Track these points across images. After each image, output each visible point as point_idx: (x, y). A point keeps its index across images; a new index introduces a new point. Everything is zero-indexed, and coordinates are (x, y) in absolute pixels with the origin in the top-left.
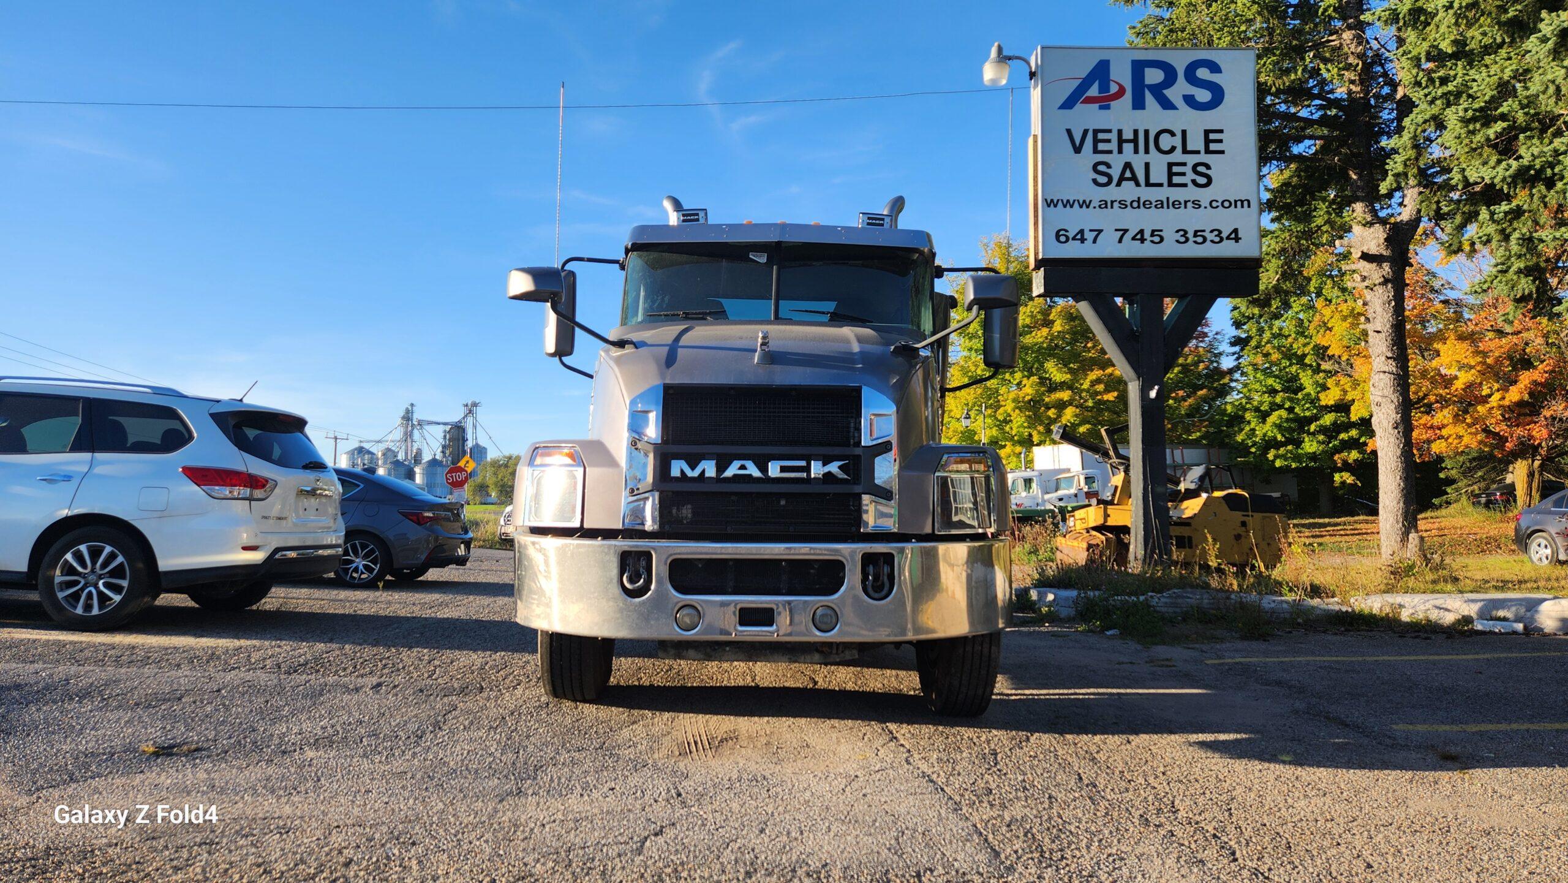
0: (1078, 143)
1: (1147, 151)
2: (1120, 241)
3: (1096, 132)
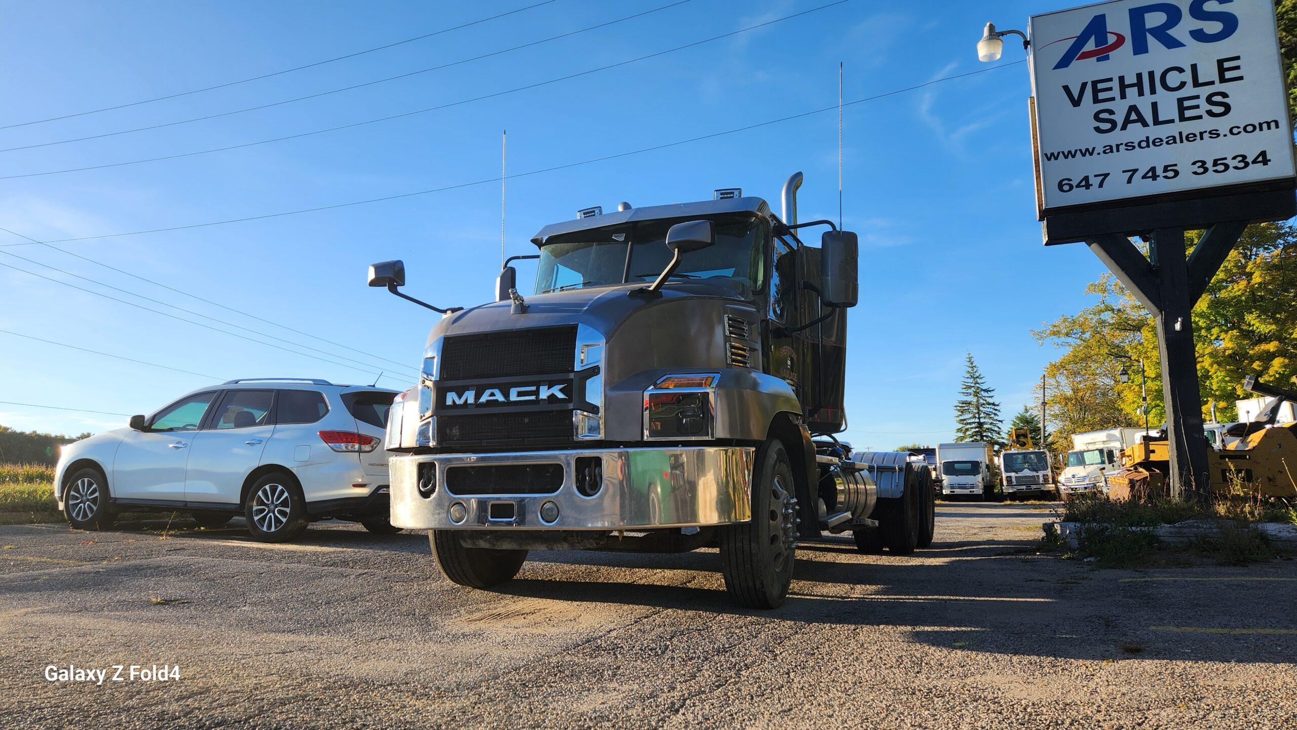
0: (1076, 95)
1: (1153, 91)
2: (1129, 181)
3: (1095, 83)
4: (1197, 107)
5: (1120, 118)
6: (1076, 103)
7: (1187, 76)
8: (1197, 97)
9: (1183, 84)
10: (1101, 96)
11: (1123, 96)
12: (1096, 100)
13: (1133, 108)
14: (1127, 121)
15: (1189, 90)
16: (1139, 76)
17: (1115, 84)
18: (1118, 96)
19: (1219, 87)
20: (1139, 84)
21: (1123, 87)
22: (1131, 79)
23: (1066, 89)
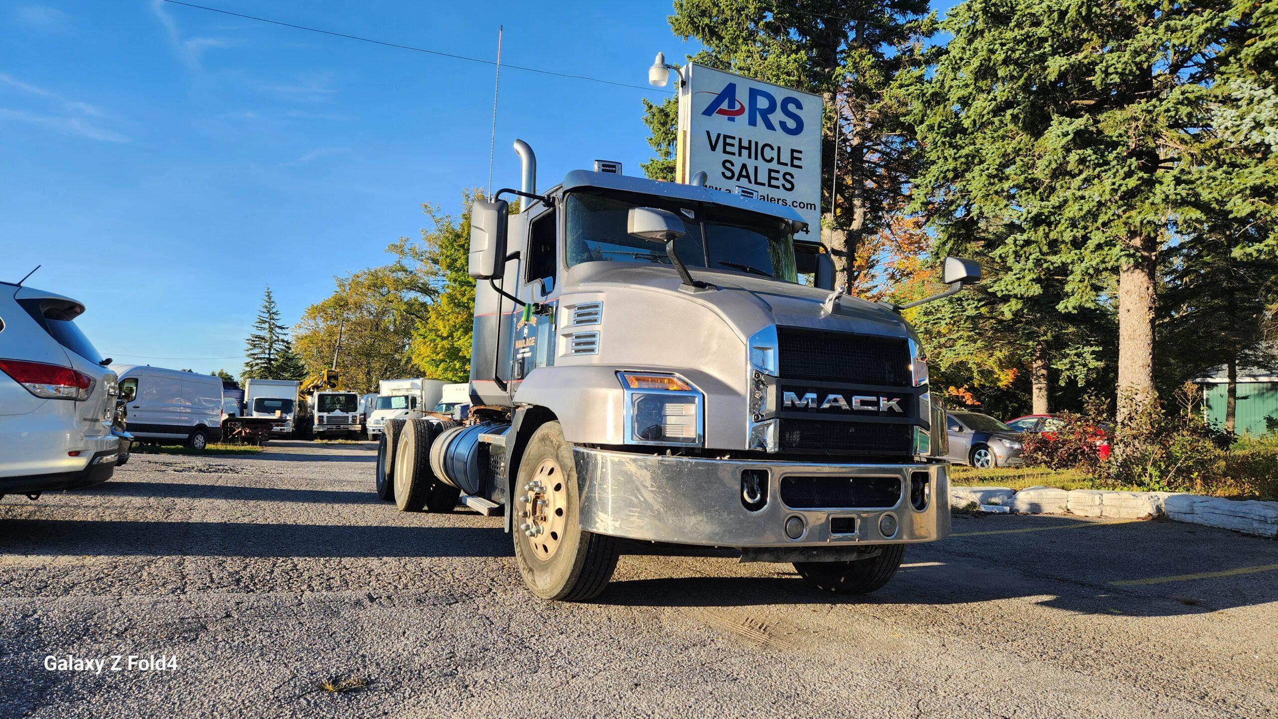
0: (713, 142)
1: (756, 158)
3: (725, 137)
4: (777, 179)
5: (737, 170)
6: (713, 148)
7: (774, 154)
8: (778, 172)
9: (772, 159)
10: (728, 149)
11: (740, 155)
12: (725, 152)
13: (744, 166)
14: (740, 176)
15: (774, 165)
16: (750, 142)
17: (736, 142)
18: (737, 154)
19: (789, 169)
20: (749, 149)
21: (741, 147)
22: (745, 144)
23: (708, 133)
